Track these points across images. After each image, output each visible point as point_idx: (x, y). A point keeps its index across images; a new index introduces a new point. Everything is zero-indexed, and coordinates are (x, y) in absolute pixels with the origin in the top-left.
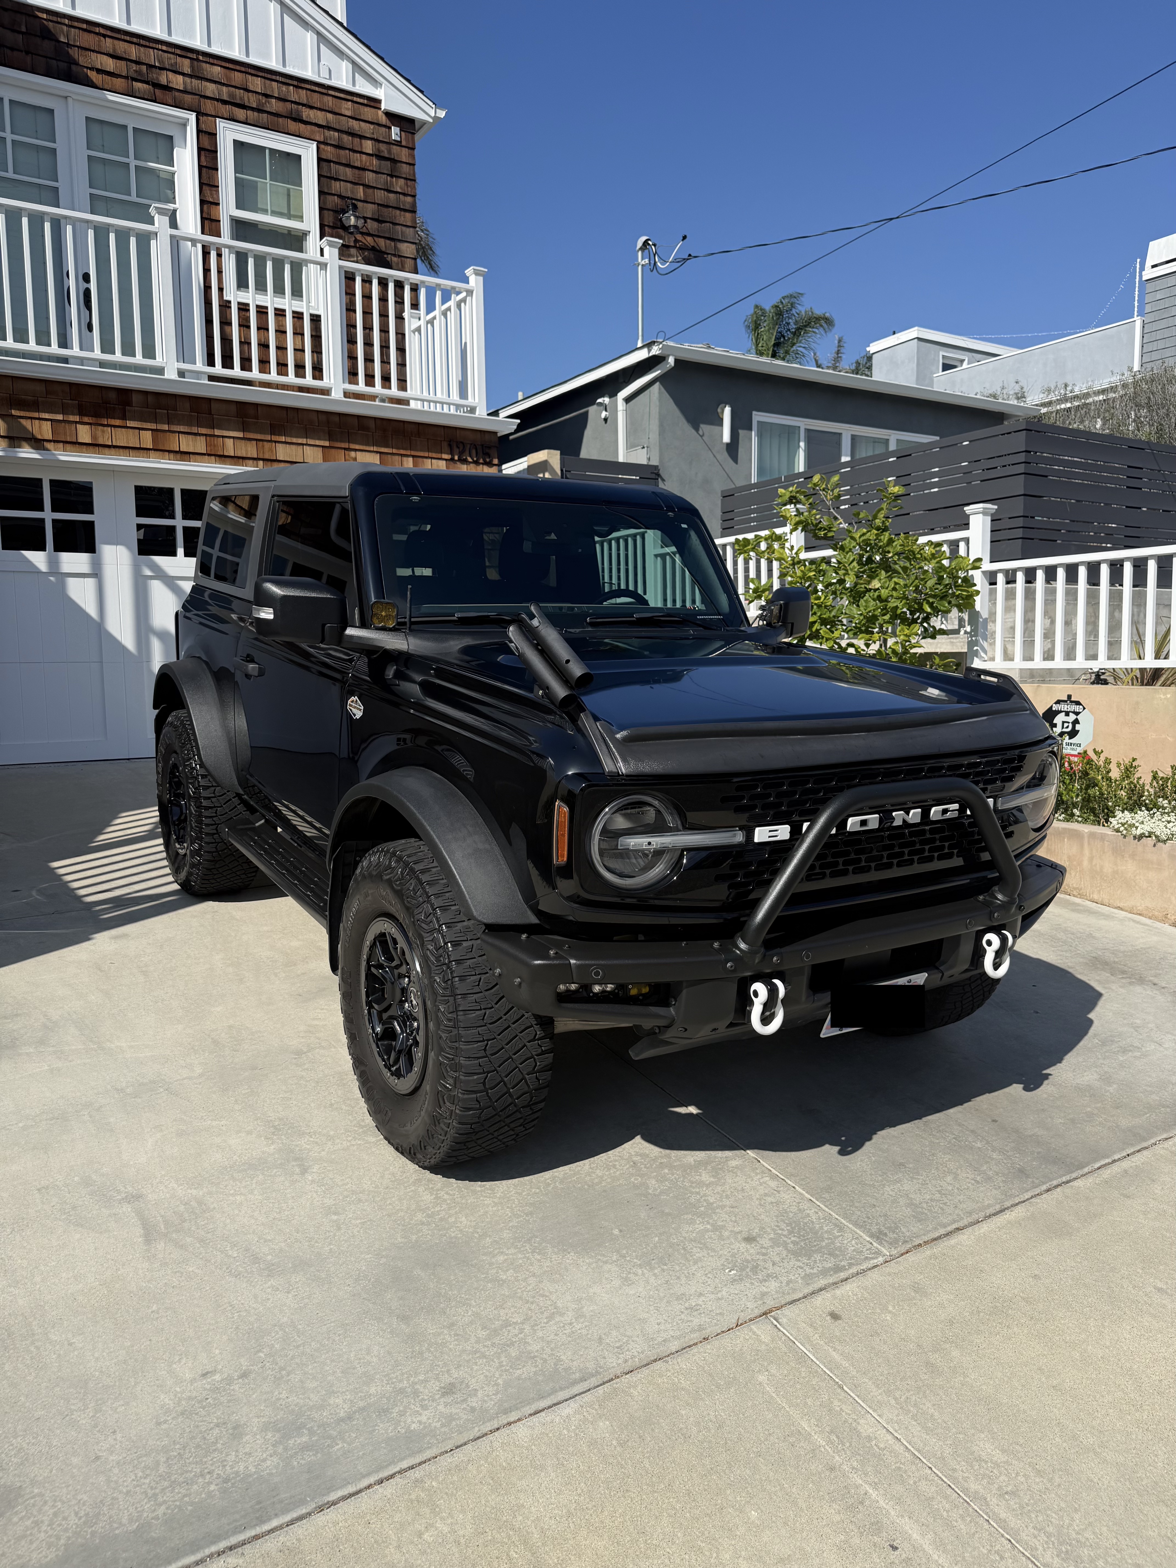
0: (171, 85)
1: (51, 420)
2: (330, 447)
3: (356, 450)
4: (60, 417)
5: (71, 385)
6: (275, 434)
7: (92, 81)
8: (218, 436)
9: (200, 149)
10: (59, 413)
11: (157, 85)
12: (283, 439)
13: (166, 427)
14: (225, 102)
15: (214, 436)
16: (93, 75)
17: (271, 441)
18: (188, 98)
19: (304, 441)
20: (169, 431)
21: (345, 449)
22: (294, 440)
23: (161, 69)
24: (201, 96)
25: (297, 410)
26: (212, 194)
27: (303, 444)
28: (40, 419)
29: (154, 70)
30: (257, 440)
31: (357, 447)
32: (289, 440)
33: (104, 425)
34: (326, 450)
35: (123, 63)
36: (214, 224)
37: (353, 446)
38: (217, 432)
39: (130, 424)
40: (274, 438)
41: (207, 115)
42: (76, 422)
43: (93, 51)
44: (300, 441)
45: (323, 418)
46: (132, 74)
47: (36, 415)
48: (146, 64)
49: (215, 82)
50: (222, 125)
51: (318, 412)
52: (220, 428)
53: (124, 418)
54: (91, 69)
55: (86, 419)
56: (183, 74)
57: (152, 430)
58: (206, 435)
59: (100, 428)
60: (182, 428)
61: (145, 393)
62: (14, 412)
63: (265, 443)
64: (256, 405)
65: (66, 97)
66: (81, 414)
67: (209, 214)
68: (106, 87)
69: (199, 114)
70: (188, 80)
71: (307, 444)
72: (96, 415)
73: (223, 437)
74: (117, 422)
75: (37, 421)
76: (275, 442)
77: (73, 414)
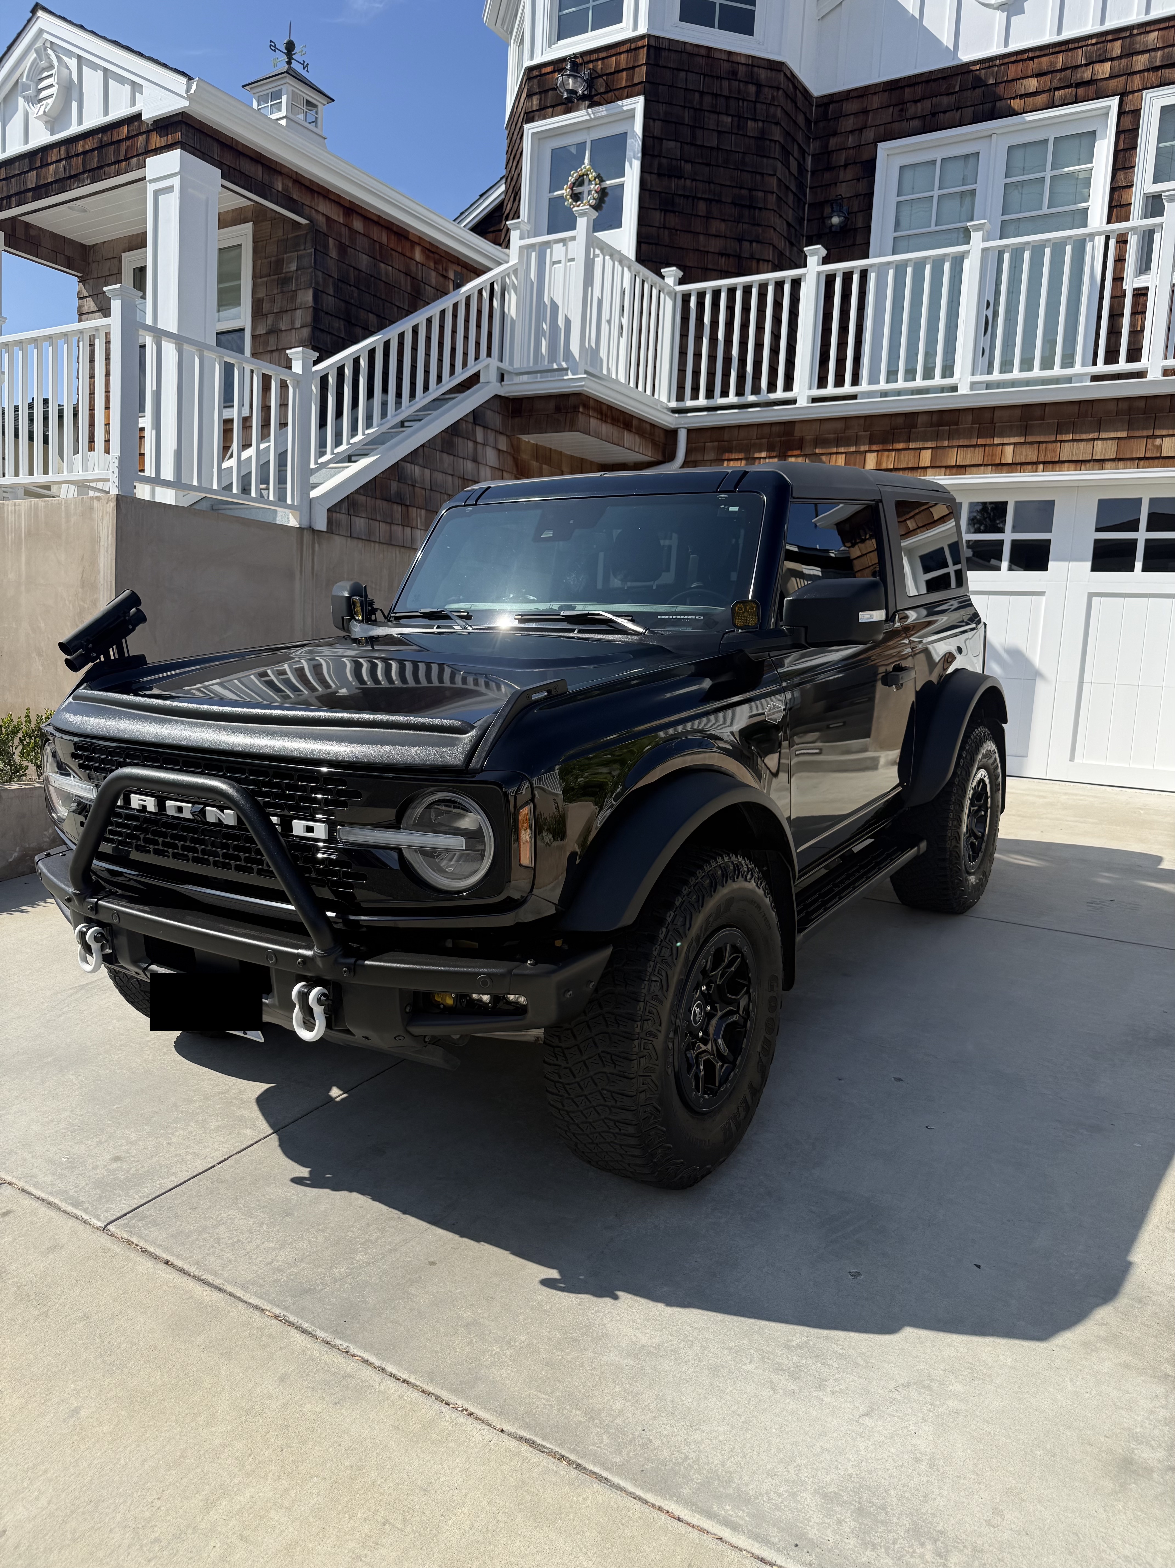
0: (1095, 78)
1: (845, 453)
2: (1128, 437)
3: (1163, 436)
4: (853, 449)
5: (866, 417)
6: (1061, 433)
7: (1014, 110)
8: (998, 445)
9: (1118, 133)
10: (852, 445)
11: (1078, 85)
12: (1070, 437)
13: (946, 443)
14: (1156, 69)
15: (993, 445)
16: (1016, 104)
17: (1056, 441)
18: (1113, 83)
19: (1095, 435)
20: (949, 447)
21: (1147, 437)
22: (1084, 436)
23: (1087, 65)
24: (1129, 74)
25: (1092, 402)
26: (1126, 178)
27: (1094, 440)
28: (837, 453)
29: (1080, 69)
30: (1039, 443)
31: (1164, 432)
32: (1077, 437)
33: (889, 450)
34: (1122, 442)
35: (1048, 77)
36: (1124, 209)
37: (1158, 432)
38: (997, 441)
39: (912, 445)
40: (1059, 438)
41: (1133, 92)
42: (866, 452)
43: (1019, 79)
44: (1091, 436)
45: (1123, 406)
46: (1056, 84)
47: (834, 450)
48: (1071, 68)
49: (1148, 51)
50: (1149, 96)
51: (1118, 400)
52: (1001, 436)
53: (909, 440)
54: (1014, 98)
55: (874, 447)
56: (1112, 59)
57: (932, 448)
58: (985, 445)
59: (886, 453)
60: (962, 442)
61: (931, 413)
62: (817, 451)
63: (1049, 445)
64: (1044, 405)
65: (991, 136)
66: (871, 443)
67: (1120, 200)
68: (1027, 109)
69: (1123, 95)
70: (1116, 63)
71: (1098, 439)
72: (884, 441)
73: (1003, 444)
74: (901, 446)
75: (834, 456)
76: (1061, 441)
77: (864, 444)
